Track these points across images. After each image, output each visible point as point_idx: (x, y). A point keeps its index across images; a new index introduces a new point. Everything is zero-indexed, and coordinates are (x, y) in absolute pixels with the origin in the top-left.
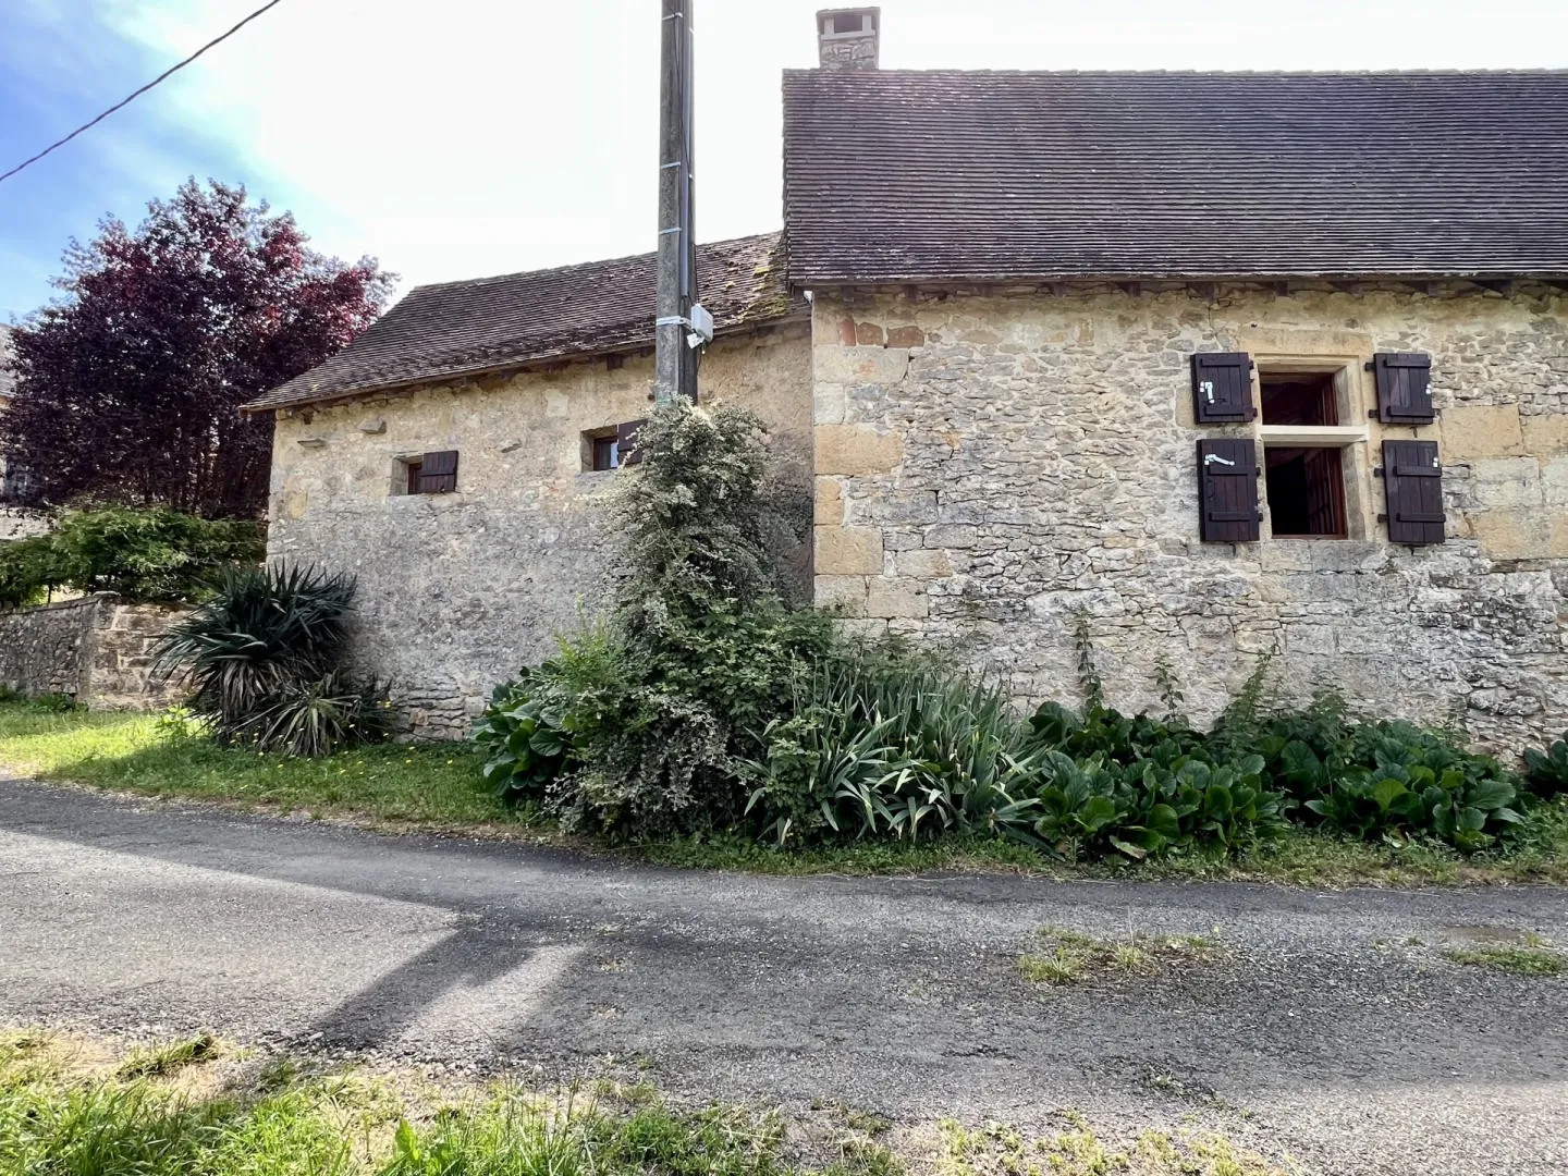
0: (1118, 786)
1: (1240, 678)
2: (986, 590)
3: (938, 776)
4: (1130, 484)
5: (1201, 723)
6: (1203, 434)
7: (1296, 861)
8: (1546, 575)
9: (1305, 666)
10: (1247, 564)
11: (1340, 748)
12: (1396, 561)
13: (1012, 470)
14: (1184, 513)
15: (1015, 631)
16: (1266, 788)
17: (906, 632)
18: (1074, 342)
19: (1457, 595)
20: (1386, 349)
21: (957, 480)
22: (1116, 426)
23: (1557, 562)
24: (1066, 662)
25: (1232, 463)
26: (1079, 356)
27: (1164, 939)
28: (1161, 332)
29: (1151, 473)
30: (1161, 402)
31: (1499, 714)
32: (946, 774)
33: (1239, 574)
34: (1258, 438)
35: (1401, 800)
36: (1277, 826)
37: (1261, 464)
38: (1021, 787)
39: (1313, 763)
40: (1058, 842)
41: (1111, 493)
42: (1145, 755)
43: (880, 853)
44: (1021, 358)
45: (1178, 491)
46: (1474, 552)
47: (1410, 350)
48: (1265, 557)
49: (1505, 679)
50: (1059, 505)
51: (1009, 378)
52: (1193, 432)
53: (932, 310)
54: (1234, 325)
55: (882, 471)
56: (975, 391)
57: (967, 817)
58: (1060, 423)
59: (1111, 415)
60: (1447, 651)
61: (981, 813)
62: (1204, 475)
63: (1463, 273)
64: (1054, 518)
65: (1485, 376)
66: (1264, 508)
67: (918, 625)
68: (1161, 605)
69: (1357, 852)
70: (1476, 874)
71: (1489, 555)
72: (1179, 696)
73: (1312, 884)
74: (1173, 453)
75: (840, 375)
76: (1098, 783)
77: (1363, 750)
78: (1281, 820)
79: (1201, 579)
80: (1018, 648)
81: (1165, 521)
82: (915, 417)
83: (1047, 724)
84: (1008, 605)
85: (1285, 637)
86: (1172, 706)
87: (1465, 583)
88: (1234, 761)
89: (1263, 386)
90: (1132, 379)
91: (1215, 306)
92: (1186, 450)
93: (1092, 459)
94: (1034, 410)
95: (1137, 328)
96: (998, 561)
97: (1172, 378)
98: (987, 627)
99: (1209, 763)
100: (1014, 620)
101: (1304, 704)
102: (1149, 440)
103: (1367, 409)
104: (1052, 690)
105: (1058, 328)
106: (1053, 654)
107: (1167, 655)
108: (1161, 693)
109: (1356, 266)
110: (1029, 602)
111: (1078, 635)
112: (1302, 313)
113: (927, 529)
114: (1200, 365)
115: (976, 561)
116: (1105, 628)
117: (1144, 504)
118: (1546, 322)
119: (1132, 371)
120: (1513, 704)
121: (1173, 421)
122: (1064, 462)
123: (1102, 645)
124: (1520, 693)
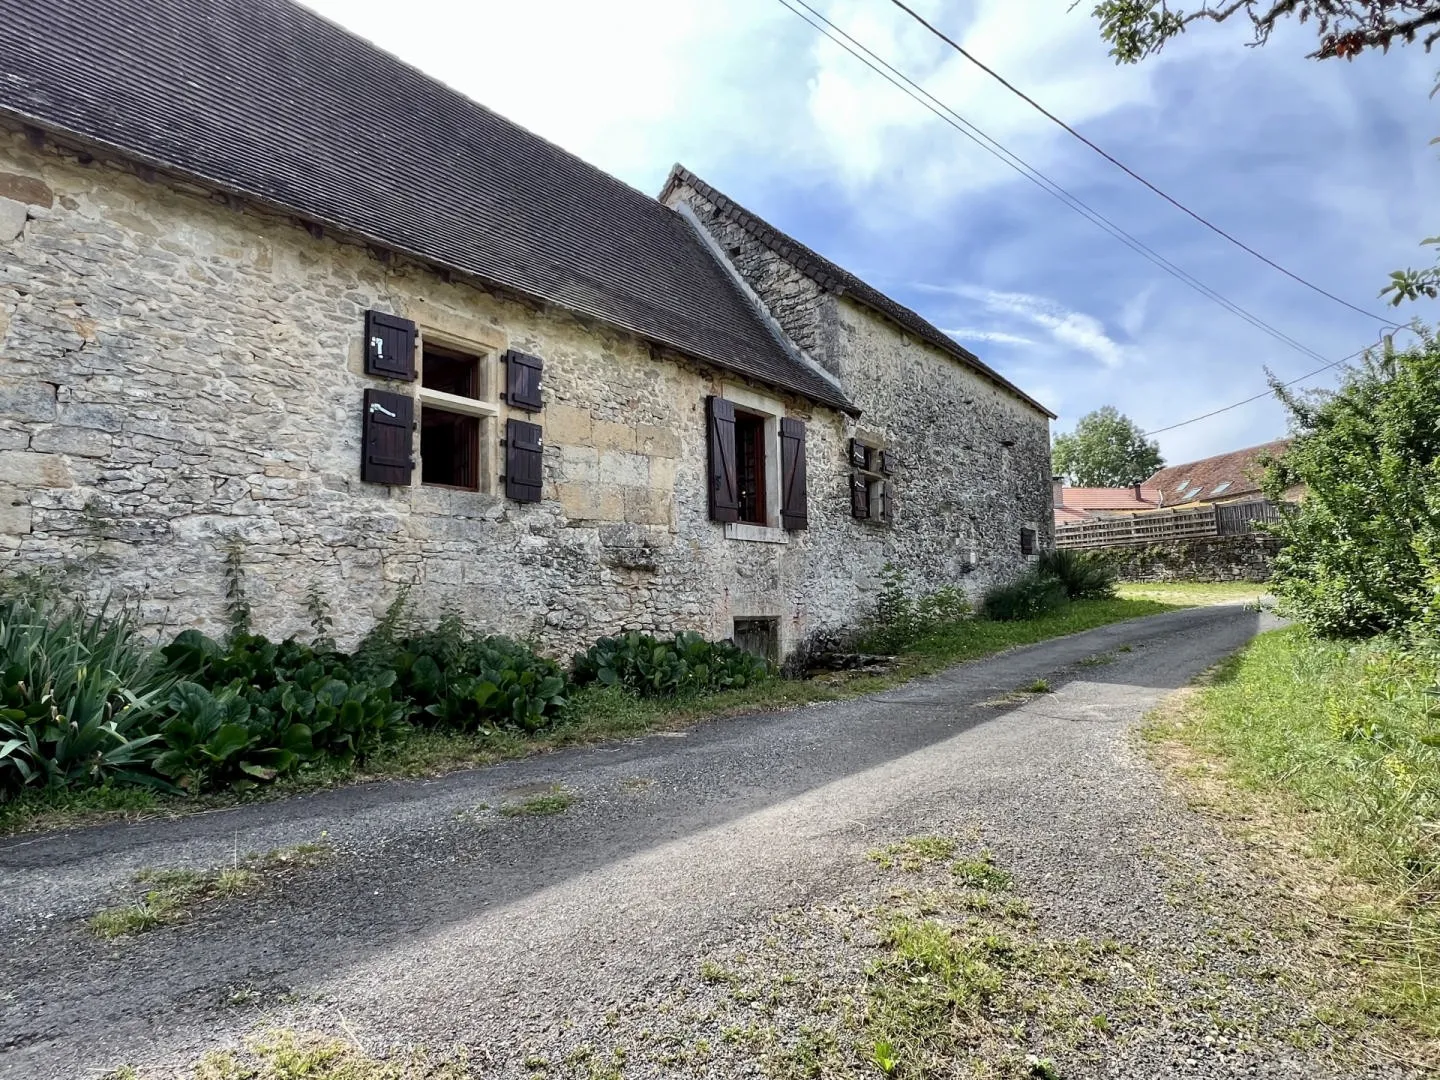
0: (254, 711)
1: (385, 603)
2: (116, 507)
3: (21, 723)
4: (298, 418)
5: (346, 645)
6: (371, 384)
7: (411, 758)
8: (596, 531)
9: (437, 593)
10: (400, 505)
11: (456, 661)
12: (508, 513)
13: (164, 379)
14: (347, 452)
15: (152, 554)
16: (395, 698)
18: (250, 263)
19: (545, 541)
20: (516, 348)
21: (88, 378)
22: (289, 358)
23: (603, 523)
24: (214, 589)
25: (394, 415)
26: (254, 278)
27: (275, 854)
28: (341, 281)
29: (321, 410)
30: (335, 345)
31: (563, 628)
32: (35, 720)
33: (392, 513)
34: (417, 397)
35: (493, 698)
36: (399, 730)
37: (418, 419)
38: (138, 724)
39: (436, 674)
40: (180, 777)
41: (278, 422)
42: (287, 679)
44: (185, 262)
45: (344, 431)
46: (558, 511)
47: (530, 353)
48: (414, 499)
49: (568, 604)
50: (219, 426)
51: (169, 279)
52: (365, 381)
53: (69, 171)
54: (405, 295)
56: (122, 282)
57: (61, 766)
58: (226, 341)
59: (284, 346)
60: (536, 583)
61: (83, 759)
62: (368, 421)
63: (567, 307)
64: (211, 439)
65: (574, 385)
66: (417, 458)
68: (319, 536)
69: (460, 743)
70: (534, 747)
71: (566, 515)
72: (329, 621)
73: (422, 776)
74: (342, 396)
76: (233, 710)
77: (473, 660)
78: (405, 725)
79: (359, 515)
80: (155, 573)
81: (328, 458)
82: (29, 290)
83: (184, 654)
84: (146, 525)
85: (424, 569)
86: (322, 630)
87: (551, 533)
88: (370, 678)
89: (426, 355)
90: (309, 317)
91: (391, 273)
92: (354, 396)
93: (261, 386)
94: (196, 321)
95: (317, 271)
96: (137, 476)
97: (348, 326)
98: (117, 549)
99: (348, 682)
100: (152, 543)
101: (433, 625)
102: (324, 379)
103: (499, 392)
104: (195, 618)
105: (234, 243)
106: (198, 581)
107: (321, 583)
108: (312, 619)
109: (502, 276)
110: (174, 524)
111: (229, 561)
112: (461, 301)
113: (38, 428)
114: (373, 322)
115: (107, 474)
116: (260, 555)
117: (310, 438)
118: (610, 357)
119: (309, 309)
120: (572, 621)
121: (344, 366)
122: (229, 383)
123: (254, 573)
124: (576, 614)
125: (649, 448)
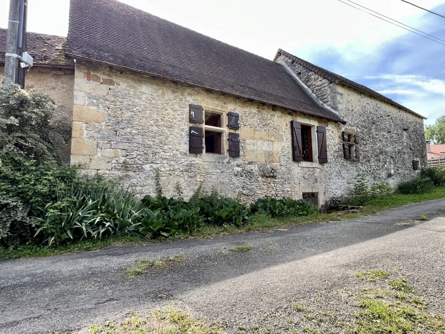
0: (163, 217)
1: (196, 188)
2: (130, 162)
3: (110, 218)
4: (173, 136)
5: (187, 200)
6: (191, 125)
7: (204, 233)
8: (256, 165)
9: (210, 185)
10: (200, 159)
11: (216, 204)
12: (230, 161)
13: (141, 128)
14: (185, 145)
15: (138, 175)
16: (200, 215)
17: (104, 174)
18: (160, 94)
19: (241, 169)
20: (231, 111)
21: (123, 129)
22: (170, 120)
23: (259, 163)
24: (153, 184)
25: (197, 133)
28: (182, 97)
29: (179, 133)
30: (181, 115)
31: (247, 195)
32: (113, 218)
33: (198, 162)
34: (204, 128)
35: (227, 216)
36: (201, 224)
37: (204, 134)
38: (136, 220)
39: (211, 208)
40: (146, 234)
41: (168, 138)
42: (171, 209)
43: (88, 244)
44: (144, 96)
45: (184, 139)
46: (245, 159)
47: (235, 112)
48: (203, 157)
49: (249, 188)
50: (153, 139)
51: (141, 101)
52: (189, 124)
53: (118, 76)
54: (200, 99)
55: (98, 123)
56: (130, 103)
57: (119, 230)
58: (155, 116)
59: (168, 116)
60: (239, 182)
61: (124, 228)
62: (191, 136)
63: (246, 97)
64: (152, 143)
65: (249, 121)
66: (204, 145)
67: (108, 172)
68: (179, 169)
69: (218, 229)
70: (239, 231)
71: (247, 160)
72: (182, 193)
73: (207, 238)
74: (184, 129)
75: (84, 89)
76: (158, 217)
77: (221, 205)
78: (203, 223)
79: (189, 162)
80: (139, 180)
81: (181, 147)
82: (110, 107)
83: (146, 201)
84: (137, 167)
85: (207, 178)
86: (180, 195)
87: (243, 166)
88: (193, 209)
89: (206, 116)
90: (175, 108)
91: (196, 93)
92: (187, 129)
93: (163, 128)
94: (147, 112)
95: (177, 94)
96: (135, 154)
97: (185, 109)
98: (131, 173)
99: (187, 210)
100: (139, 171)
101: (210, 194)
102: (178, 125)
103: (226, 124)
104: (149, 192)
105: (156, 90)
106: (149, 182)
107: (179, 182)
108: (177, 192)
109: (227, 90)
110: (143, 166)
111: (156, 176)
112: (215, 99)
113: (113, 143)
114: (191, 107)
115: (128, 154)
116: (164, 174)
117: (176, 141)
118: (260, 111)
119: (175, 105)
120: (250, 193)
121: (184, 121)
122: (155, 128)
123: (163, 179)
124: (251, 191)
125: (272, 139)
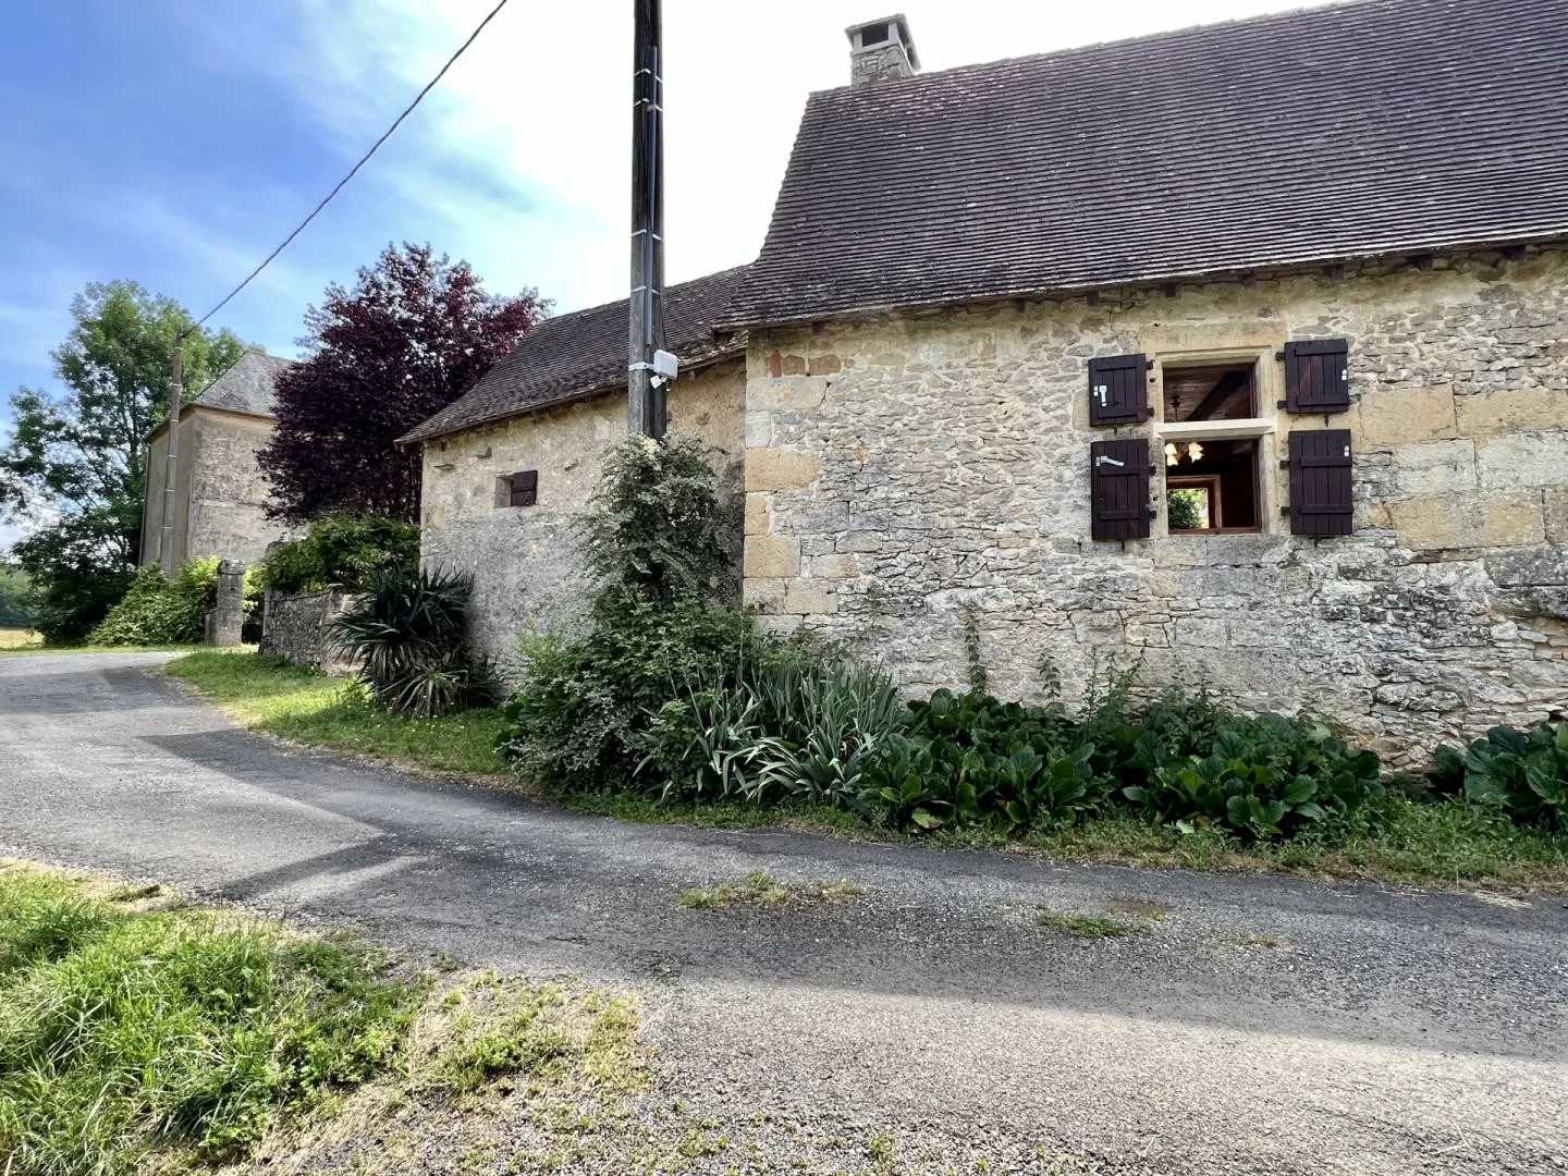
0: (938, 766)
1: (1125, 668)
2: (888, 589)
4: (1026, 488)
6: (1099, 436)
8: (1479, 565)
9: (1194, 658)
10: (1141, 560)
12: (1300, 554)
13: (915, 479)
14: (1076, 513)
15: (913, 625)
17: (818, 626)
18: (976, 357)
19: (1369, 587)
20: (1302, 337)
21: (866, 491)
22: (1014, 433)
23: (1493, 551)
24: (959, 653)
25: (1122, 464)
26: (981, 369)
28: (1061, 340)
29: (1048, 476)
30: (1058, 407)
31: (1410, 709)
33: (1132, 570)
34: (1154, 437)
41: (1007, 496)
44: (926, 376)
45: (1072, 492)
46: (1392, 542)
47: (1327, 336)
48: (1158, 553)
49: (1422, 674)
50: (958, 510)
51: (915, 395)
52: (1089, 434)
53: (848, 339)
54: (1135, 327)
55: (802, 486)
56: (884, 410)
58: (962, 434)
59: (1009, 424)
60: (1353, 645)
62: (1097, 476)
64: (953, 522)
65: (1416, 355)
66: (1161, 504)
67: (828, 620)
68: (1051, 601)
71: (1409, 545)
74: (1068, 456)
75: (767, 403)
79: (1092, 576)
81: (1058, 522)
82: (830, 437)
84: (907, 602)
85: (1174, 629)
86: (1053, 695)
87: (1379, 574)
90: (1031, 388)
91: (1117, 309)
92: (1080, 452)
93: (990, 466)
94: (936, 424)
95: (1039, 338)
96: (900, 563)
97: (1071, 383)
100: (912, 615)
102: (1046, 445)
103: (1276, 401)
104: (946, 678)
105: (961, 344)
106: (947, 646)
107: (1052, 648)
108: (1043, 683)
110: (928, 599)
111: (968, 629)
112: (1212, 307)
113: (839, 536)
114: (1100, 370)
115: (880, 563)
116: (996, 622)
117: (1038, 505)
118: (1502, 291)
119: (1032, 379)
120: (1428, 699)
121: (1070, 425)
122: (964, 470)
123: (991, 639)
124: (1439, 688)
